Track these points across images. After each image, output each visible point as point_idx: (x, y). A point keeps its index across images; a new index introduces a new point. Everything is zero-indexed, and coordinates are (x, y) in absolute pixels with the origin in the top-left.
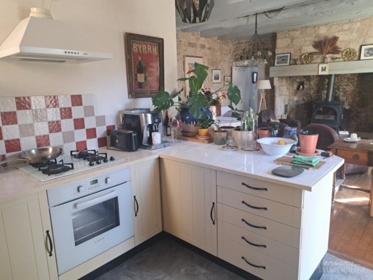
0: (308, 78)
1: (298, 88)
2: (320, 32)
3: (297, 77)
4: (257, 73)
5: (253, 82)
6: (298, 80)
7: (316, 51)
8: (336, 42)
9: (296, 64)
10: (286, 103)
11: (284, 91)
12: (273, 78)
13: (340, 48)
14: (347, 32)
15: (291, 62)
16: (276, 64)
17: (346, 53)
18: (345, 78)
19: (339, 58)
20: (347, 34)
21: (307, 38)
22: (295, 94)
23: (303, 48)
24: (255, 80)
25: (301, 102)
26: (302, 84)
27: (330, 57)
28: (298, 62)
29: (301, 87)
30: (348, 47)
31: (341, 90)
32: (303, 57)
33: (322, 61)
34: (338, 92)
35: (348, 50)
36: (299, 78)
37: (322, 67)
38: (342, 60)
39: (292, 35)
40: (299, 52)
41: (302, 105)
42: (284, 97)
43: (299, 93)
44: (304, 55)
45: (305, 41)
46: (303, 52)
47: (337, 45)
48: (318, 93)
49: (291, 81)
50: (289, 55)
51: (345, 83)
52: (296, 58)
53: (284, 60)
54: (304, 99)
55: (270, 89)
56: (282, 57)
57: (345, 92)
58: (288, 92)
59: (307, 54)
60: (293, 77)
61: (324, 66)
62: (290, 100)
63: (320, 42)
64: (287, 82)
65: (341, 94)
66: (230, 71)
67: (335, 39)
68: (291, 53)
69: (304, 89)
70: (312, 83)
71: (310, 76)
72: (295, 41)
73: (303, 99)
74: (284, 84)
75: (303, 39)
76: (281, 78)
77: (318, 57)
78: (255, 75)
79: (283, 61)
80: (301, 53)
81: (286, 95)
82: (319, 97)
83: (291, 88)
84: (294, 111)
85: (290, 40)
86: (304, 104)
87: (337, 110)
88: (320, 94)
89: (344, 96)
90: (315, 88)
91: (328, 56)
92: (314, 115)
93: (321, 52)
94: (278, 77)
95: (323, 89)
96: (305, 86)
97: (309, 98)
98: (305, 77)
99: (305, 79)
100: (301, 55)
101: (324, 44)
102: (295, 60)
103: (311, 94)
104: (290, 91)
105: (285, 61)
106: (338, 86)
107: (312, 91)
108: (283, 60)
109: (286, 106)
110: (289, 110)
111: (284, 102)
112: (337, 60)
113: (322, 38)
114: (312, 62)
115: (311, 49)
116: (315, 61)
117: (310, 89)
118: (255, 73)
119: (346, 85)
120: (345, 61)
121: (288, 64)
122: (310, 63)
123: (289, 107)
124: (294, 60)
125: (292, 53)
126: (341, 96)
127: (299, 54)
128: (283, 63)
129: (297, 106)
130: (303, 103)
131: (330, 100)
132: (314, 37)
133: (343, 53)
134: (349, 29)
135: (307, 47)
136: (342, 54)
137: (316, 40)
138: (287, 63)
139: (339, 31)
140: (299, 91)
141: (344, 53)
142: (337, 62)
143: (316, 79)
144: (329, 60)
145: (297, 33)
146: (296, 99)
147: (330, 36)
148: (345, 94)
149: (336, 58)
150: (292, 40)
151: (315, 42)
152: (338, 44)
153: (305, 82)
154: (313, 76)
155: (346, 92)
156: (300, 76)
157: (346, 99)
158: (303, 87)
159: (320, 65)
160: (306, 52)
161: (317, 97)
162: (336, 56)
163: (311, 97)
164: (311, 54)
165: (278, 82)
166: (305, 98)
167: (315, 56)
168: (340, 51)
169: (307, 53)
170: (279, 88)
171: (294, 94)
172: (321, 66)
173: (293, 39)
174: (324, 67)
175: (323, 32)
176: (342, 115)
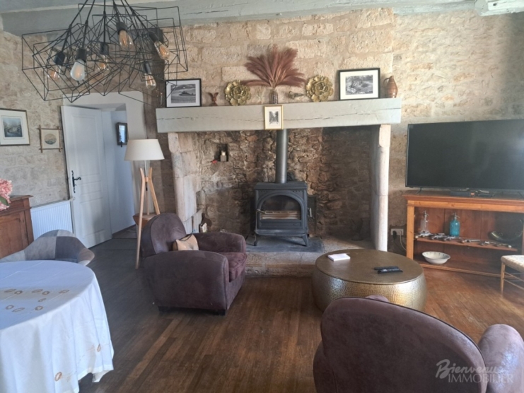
0: (235, 135)
1: (218, 158)
2: (258, 37)
3: (213, 133)
4: (126, 125)
5: (120, 144)
6: (217, 141)
7: (254, 77)
8: (291, 61)
9: (214, 104)
10: (198, 189)
11: (192, 164)
12: (166, 135)
13: (300, 74)
14: (311, 41)
15: (204, 101)
16: (169, 103)
17: (313, 85)
18: (303, 137)
19: (302, 95)
20: (311, 46)
21: (233, 49)
22: (214, 169)
23: (227, 69)
24: (123, 140)
25: (226, 186)
26: (225, 148)
27: (283, 92)
28: (219, 101)
29: (224, 154)
30: (315, 73)
31: (296, 160)
32: (228, 89)
33: (268, 100)
34: (293, 165)
35: (316, 79)
36: (217, 137)
37: (271, 113)
38: (307, 98)
39: (199, 38)
40: (218, 78)
41: (228, 190)
42: (194, 175)
43: (222, 167)
44: (230, 86)
45: (229, 55)
46: (226, 78)
47: (293, 68)
48: (256, 166)
49: (202, 141)
50: (197, 83)
51: (303, 147)
52: (213, 91)
53: (186, 94)
54: (232, 179)
55: (161, 161)
56: (182, 87)
57: (304, 164)
58: (199, 165)
59: (235, 84)
60: (205, 133)
61: (274, 109)
62: (203, 181)
63: (261, 58)
64: (195, 144)
65: (298, 167)
66: (56, 115)
67: (290, 54)
68: (200, 80)
69: (230, 159)
70: (244, 146)
71: (239, 132)
72: (205, 52)
73: (230, 179)
74: (191, 149)
75: (223, 50)
76: (183, 135)
77: (259, 93)
78: (122, 129)
79: (185, 97)
80: (222, 80)
81: (196, 172)
82: (259, 174)
83: (204, 157)
84: (215, 204)
85: (196, 50)
86: (232, 188)
87: (300, 201)
88: (260, 168)
89: (303, 171)
90: (251, 158)
91: (279, 89)
92: (258, 213)
93: (265, 81)
94: (177, 133)
95: (267, 158)
96: (231, 153)
97: (241, 176)
98: (229, 134)
99: (229, 139)
100: (222, 84)
101: (271, 64)
102: (213, 97)
103: (244, 167)
104: (203, 162)
105: (189, 97)
106: (291, 152)
107: (245, 163)
108: (184, 93)
109: (198, 194)
110: (204, 202)
111: (195, 186)
112: (298, 98)
113: (264, 52)
114: (248, 102)
115: (244, 74)
116: (253, 100)
117: (241, 158)
118: (123, 124)
119: (305, 151)
120: (311, 101)
121: (197, 103)
122: (244, 103)
123: (203, 195)
124: (211, 94)
125: (203, 79)
126: (297, 172)
127: (217, 82)
128: (184, 101)
129: (220, 193)
130: (231, 186)
131: (283, 180)
132: (246, 46)
133: (306, 84)
134: (314, 36)
135: (234, 68)
136: (305, 88)
137: (252, 53)
138: (194, 100)
139: (295, 38)
140: (220, 163)
141: (309, 85)
142: (297, 102)
143: (250, 139)
144: (281, 98)
145: (210, 36)
146: (215, 178)
147: (280, 48)
148: (303, 167)
149: (296, 95)
150: (200, 50)
151: (250, 58)
152: (296, 64)
153: (231, 145)
154: (245, 132)
155: (306, 163)
156: (219, 132)
157: (307, 176)
158: (227, 154)
159: (266, 108)
160: (232, 78)
161: (256, 174)
162: (294, 90)
163: (245, 175)
164: (244, 83)
165: (177, 143)
166: (234, 177)
167: (252, 90)
168: (302, 80)
169: (236, 81)
170: (182, 156)
171: (211, 169)
172: (268, 109)
173: (202, 48)
174: (274, 113)
175: (264, 36)
176: (310, 210)
